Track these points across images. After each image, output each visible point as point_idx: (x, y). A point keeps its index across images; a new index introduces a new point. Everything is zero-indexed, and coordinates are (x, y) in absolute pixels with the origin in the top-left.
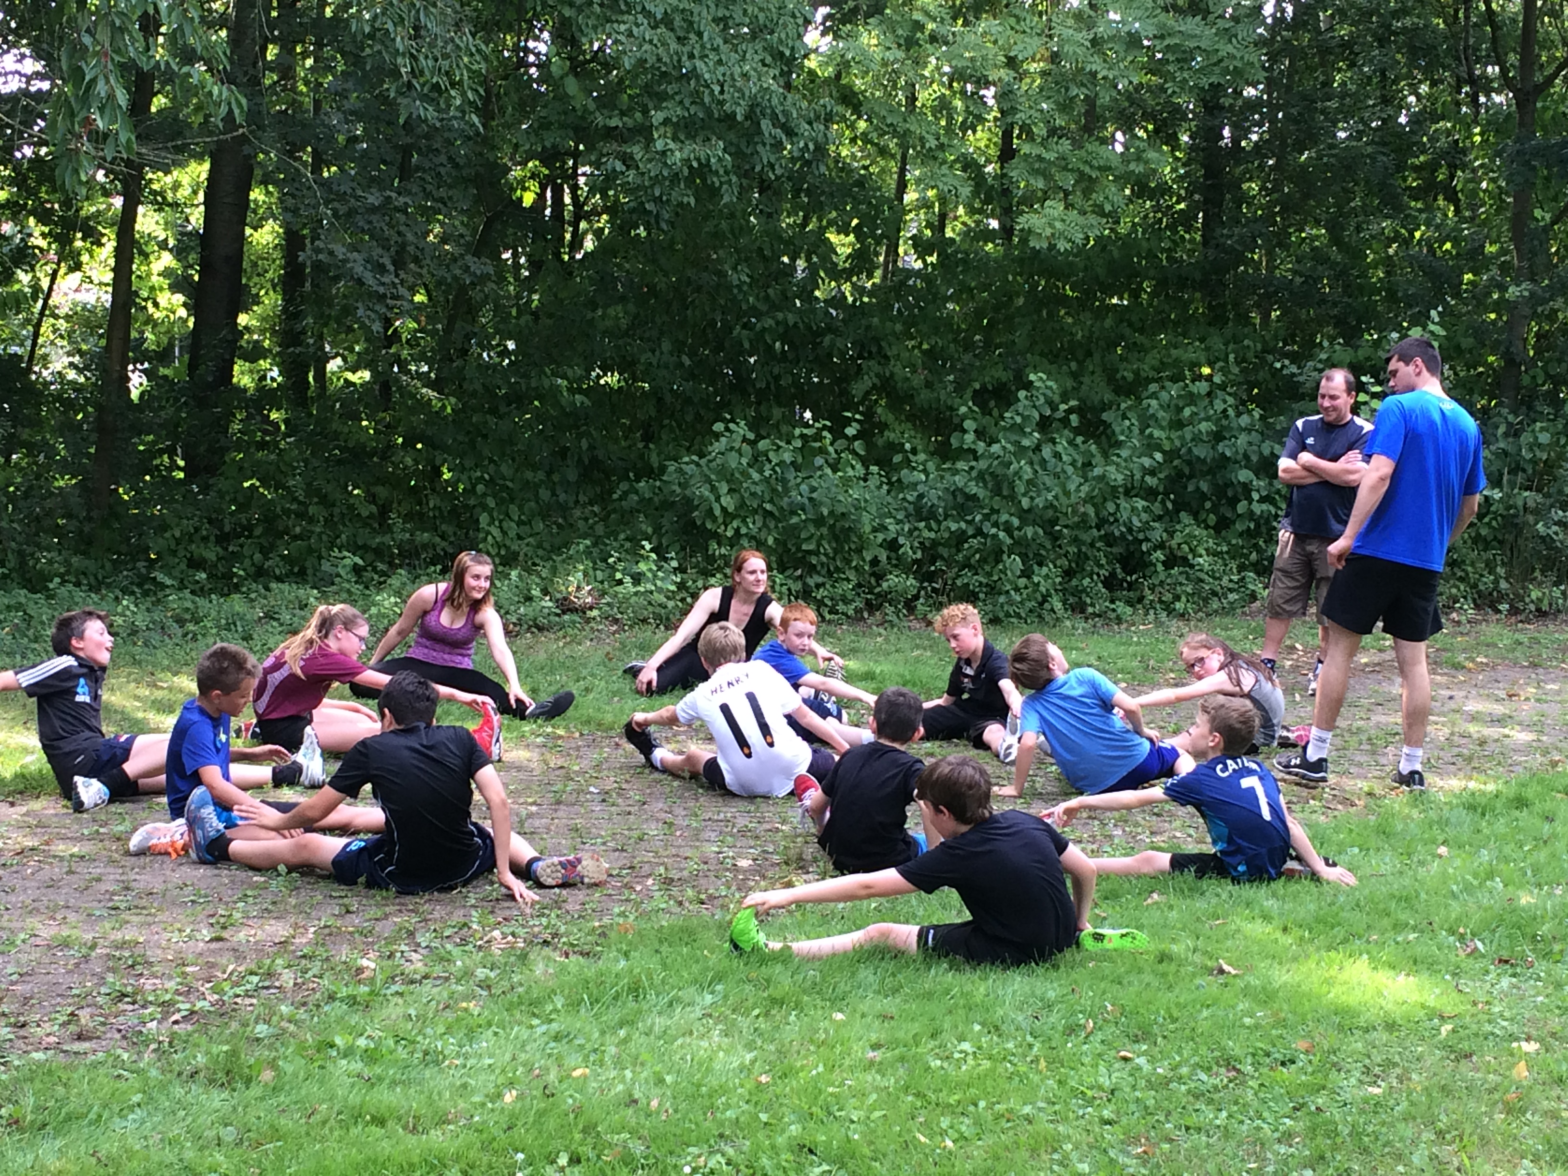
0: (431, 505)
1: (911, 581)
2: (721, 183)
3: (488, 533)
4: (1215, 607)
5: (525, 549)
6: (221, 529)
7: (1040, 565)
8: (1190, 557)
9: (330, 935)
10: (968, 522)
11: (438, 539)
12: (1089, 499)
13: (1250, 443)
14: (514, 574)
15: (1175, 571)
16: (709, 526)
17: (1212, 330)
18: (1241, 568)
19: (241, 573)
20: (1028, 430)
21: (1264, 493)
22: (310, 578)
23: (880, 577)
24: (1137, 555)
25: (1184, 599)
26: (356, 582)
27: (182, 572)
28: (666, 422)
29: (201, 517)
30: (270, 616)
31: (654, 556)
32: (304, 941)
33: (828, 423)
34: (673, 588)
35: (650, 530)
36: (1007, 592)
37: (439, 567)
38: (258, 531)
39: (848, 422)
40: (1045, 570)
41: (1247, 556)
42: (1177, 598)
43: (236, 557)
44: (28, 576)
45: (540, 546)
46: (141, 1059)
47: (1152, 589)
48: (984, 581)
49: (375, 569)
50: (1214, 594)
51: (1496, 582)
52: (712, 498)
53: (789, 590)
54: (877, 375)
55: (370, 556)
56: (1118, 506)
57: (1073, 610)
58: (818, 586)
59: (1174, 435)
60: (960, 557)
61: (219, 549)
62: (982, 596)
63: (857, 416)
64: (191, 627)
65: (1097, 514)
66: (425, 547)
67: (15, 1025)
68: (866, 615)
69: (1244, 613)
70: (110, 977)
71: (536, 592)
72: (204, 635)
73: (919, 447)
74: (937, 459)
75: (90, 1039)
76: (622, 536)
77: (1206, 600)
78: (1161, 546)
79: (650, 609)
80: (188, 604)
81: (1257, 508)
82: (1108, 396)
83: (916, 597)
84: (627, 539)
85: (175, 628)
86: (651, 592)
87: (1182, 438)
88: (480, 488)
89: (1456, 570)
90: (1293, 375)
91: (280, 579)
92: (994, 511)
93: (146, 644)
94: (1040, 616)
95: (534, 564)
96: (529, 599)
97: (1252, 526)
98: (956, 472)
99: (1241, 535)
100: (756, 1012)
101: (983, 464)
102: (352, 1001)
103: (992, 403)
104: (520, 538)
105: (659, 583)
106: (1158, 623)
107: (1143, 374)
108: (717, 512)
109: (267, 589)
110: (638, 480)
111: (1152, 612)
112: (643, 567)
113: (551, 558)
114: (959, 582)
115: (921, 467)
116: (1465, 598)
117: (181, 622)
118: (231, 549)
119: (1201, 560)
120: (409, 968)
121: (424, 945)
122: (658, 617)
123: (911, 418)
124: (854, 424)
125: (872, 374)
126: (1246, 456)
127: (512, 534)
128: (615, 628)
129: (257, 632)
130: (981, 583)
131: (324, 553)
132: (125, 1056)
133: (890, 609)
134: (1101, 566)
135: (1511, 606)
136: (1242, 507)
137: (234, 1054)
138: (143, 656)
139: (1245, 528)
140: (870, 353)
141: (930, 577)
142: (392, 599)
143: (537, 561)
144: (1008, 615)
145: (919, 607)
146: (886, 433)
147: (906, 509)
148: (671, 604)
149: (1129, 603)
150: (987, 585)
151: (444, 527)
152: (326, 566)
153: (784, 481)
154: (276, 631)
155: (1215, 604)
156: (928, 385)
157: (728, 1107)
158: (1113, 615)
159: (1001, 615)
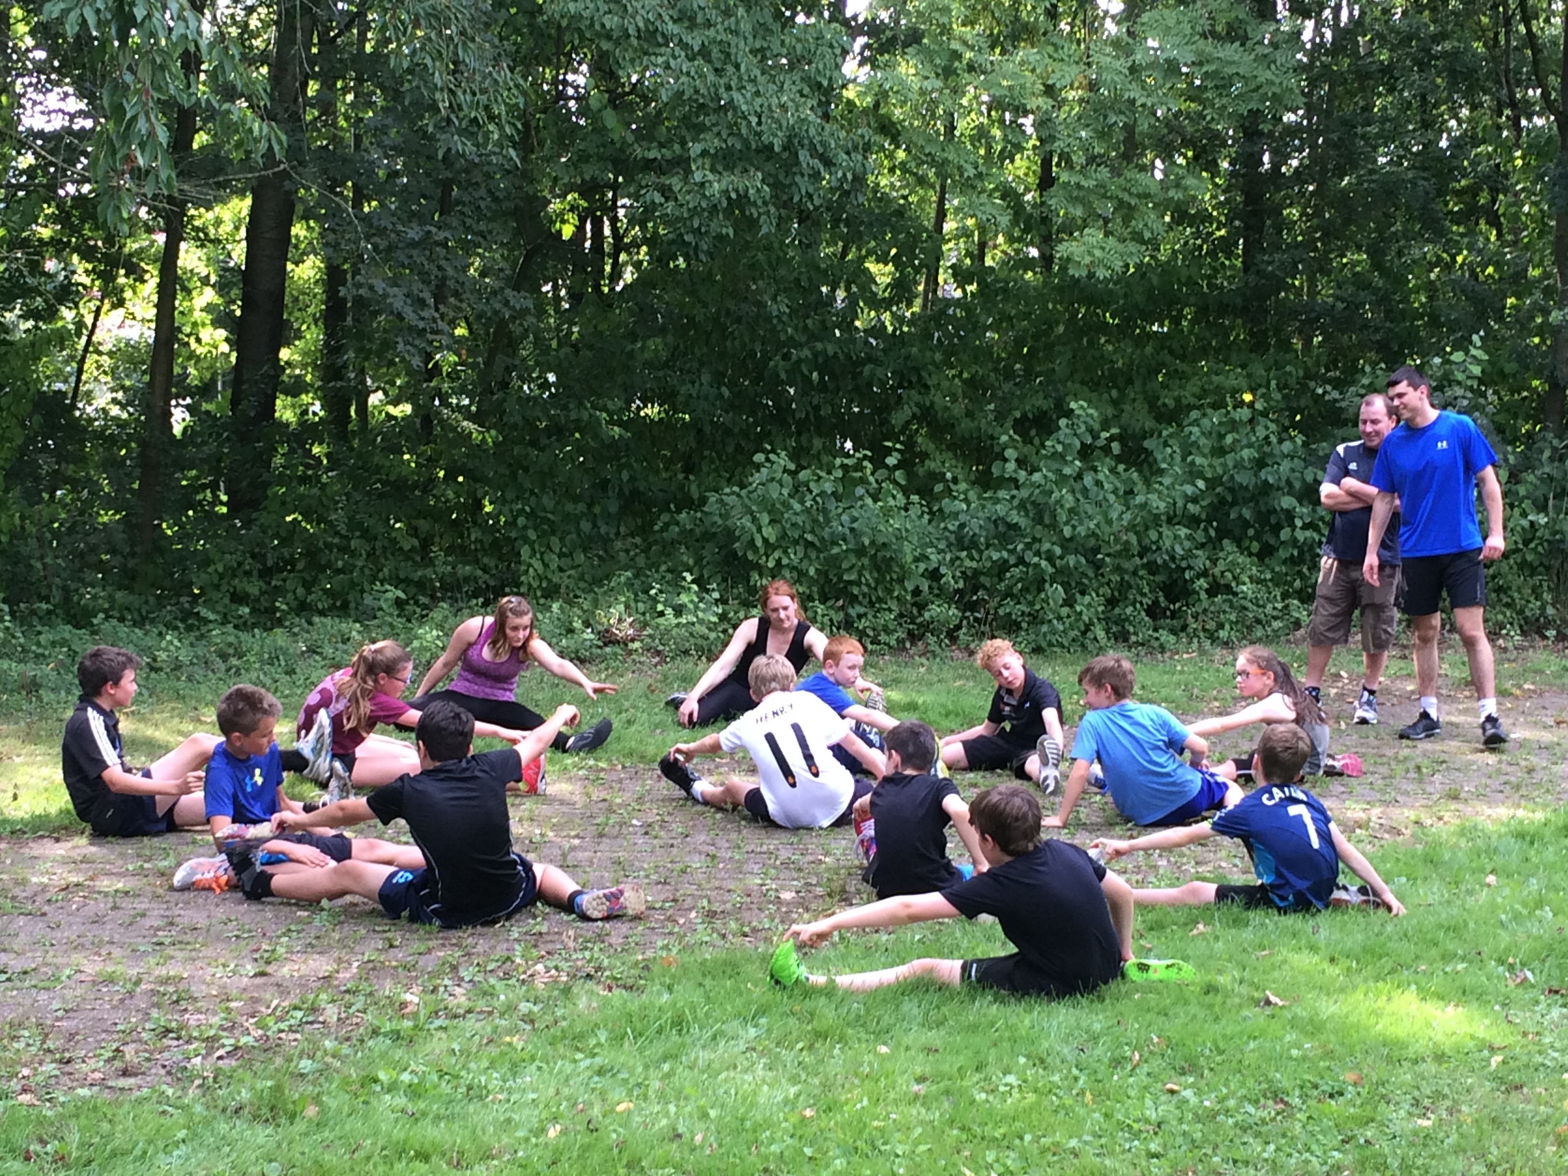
0: (473, 538)
1: (953, 611)
2: (760, 214)
3: (530, 565)
4: (1259, 634)
5: (567, 581)
6: (264, 564)
7: (1083, 593)
8: (1233, 584)
9: (374, 969)
10: (1011, 552)
11: (479, 573)
12: (1132, 527)
13: (1293, 470)
14: (555, 607)
15: (1218, 599)
16: (750, 556)
17: (1253, 355)
18: (1285, 596)
19: (284, 607)
20: (1069, 458)
21: (1308, 521)
22: (352, 612)
23: (921, 607)
24: (1180, 583)
25: (1227, 627)
26: (399, 616)
27: (226, 606)
28: (707, 453)
29: (244, 552)
30: (313, 650)
31: (695, 587)
32: (348, 975)
33: (869, 453)
34: (715, 619)
35: (691, 562)
36: (1050, 621)
37: (481, 600)
38: (300, 566)
39: (889, 451)
40: (1087, 599)
41: (1291, 584)
42: (1221, 626)
43: (278, 591)
44: (72, 612)
45: (582, 578)
46: (186, 1094)
47: (1195, 617)
48: (1027, 610)
49: (416, 603)
50: (1258, 621)
51: (1543, 608)
52: (754, 530)
53: (831, 620)
54: (917, 405)
55: (412, 590)
56: (1160, 534)
57: (1116, 639)
58: (860, 617)
59: (1217, 462)
60: (1002, 586)
61: (262, 583)
62: (1024, 625)
63: (898, 446)
64: (234, 661)
65: (1139, 542)
66: (467, 580)
67: (61, 1061)
68: (908, 645)
69: (1288, 641)
70: (155, 1013)
71: (577, 624)
72: (247, 670)
73: (960, 477)
74: (977, 489)
75: (135, 1075)
76: (663, 568)
77: (1250, 628)
78: (1204, 574)
79: (692, 640)
80: (231, 639)
81: (1301, 536)
82: (1149, 424)
83: (958, 627)
84: (669, 570)
85: (219, 664)
86: (693, 624)
87: (1224, 465)
88: (521, 521)
89: (1502, 596)
90: (1336, 401)
91: (322, 613)
92: (1035, 539)
93: (190, 679)
94: (1083, 645)
95: (576, 597)
96: (571, 631)
97: (1296, 553)
98: (997, 501)
99: (1284, 562)
100: (800, 1045)
101: (1024, 493)
102: (396, 1036)
103: (1033, 432)
104: (561, 570)
105: (700, 614)
106: (1202, 652)
107: (1185, 402)
108: (759, 543)
109: (310, 623)
110: (679, 511)
111: (1195, 640)
112: (684, 598)
113: (592, 591)
114: (1001, 612)
115: (962, 497)
116: (1511, 624)
117: (224, 657)
118: (274, 583)
119: (1244, 588)
120: (452, 1002)
121: (467, 979)
122: (700, 649)
123: (952, 447)
124: (895, 454)
125: (912, 404)
126: (1289, 483)
127: (554, 566)
128: (657, 659)
129: (300, 667)
130: (1023, 613)
131: (366, 586)
132: (170, 1092)
133: (931, 639)
134: (1144, 595)
135: (1558, 632)
136: (1285, 534)
137: (278, 1089)
138: (187, 691)
139: (1288, 555)
140: (910, 383)
141: (972, 607)
142: (435, 633)
143: (578, 593)
144: (1050, 644)
145: (961, 637)
146: (927, 462)
147: (947, 539)
148: (713, 635)
149: (1173, 631)
150: (1030, 614)
151: (486, 560)
152: (368, 600)
153: (825, 511)
154: (319, 665)
155: (1259, 632)
156: (969, 414)
157: (772, 1141)
158: (1156, 644)
159: (1044, 645)
